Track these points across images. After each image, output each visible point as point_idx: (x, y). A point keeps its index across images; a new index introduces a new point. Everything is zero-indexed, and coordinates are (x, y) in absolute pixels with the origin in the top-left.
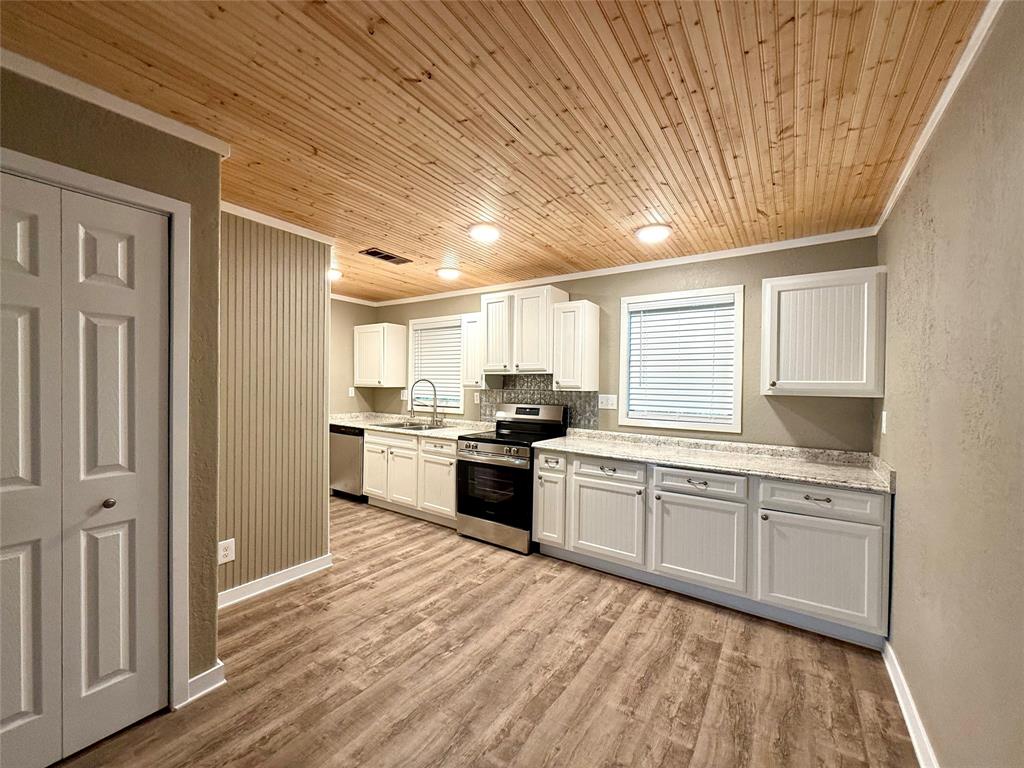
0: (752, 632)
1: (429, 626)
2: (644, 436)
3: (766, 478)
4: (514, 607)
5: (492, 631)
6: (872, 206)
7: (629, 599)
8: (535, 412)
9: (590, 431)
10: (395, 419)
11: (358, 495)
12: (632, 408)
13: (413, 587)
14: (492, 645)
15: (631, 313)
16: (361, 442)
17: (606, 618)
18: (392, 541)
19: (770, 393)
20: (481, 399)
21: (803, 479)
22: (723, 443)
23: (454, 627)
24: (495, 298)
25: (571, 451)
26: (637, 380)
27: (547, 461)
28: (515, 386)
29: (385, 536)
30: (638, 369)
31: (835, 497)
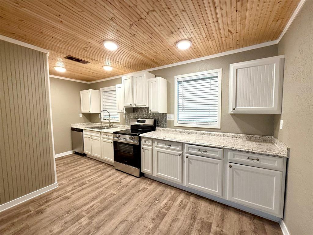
0: (225, 214)
1: (84, 221)
2: (184, 130)
3: (231, 150)
4: (127, 206)
5: (113, 221)
6: (280, 26)
7: (175, 199)
8: (144, 122)
9: (164, 128)
10: (97, 125)
11: (82, 153)
12: (179, 119)
13: (87, 197)
14: (110, 231)
15: (179, 82)
16: (82, 134)
17: (164, 210)
18: (88, 173)
19: (232, 113)
20: (126, 117)
21: (247, 150)
22: (214, 133)
23: (96, 220)
24: (126, 78)
25: (154, 138)
26: (181, 109)
27: (145, 142)
28: (137, 112)
29: (87, 171)
30: (181, 104)
31: (261, 158)
